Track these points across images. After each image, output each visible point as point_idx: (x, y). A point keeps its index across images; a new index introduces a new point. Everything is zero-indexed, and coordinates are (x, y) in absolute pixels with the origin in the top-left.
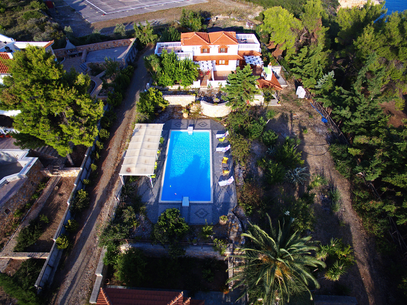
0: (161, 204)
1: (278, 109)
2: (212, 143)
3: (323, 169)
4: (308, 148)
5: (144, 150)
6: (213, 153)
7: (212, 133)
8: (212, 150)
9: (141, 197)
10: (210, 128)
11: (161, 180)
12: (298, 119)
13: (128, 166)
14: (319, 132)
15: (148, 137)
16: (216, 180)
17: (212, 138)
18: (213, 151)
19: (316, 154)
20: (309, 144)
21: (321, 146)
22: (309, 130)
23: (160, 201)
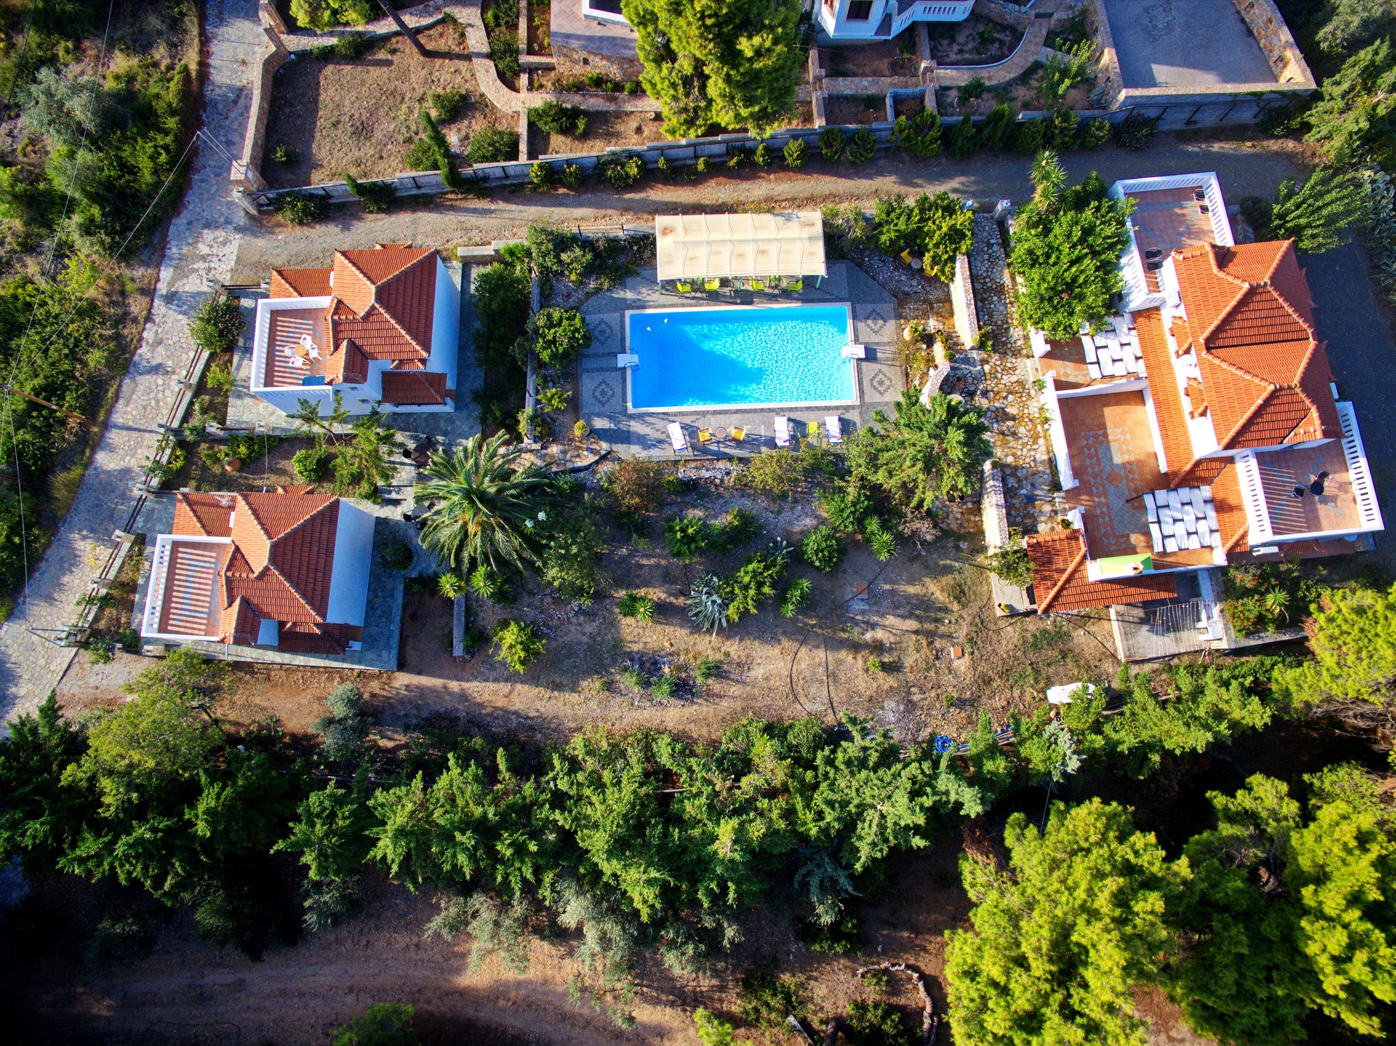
0: (623, 316)
1: (979, 604)
2: (808, 409)
3: (744, 683)
4: (817, 660)
5: (727, 250)
6: (771, 410)
7: (847, 408)
8: (782, 410)
9: (638, 275)
10: (867, 400)
11: (683, 305)
12: (937, 658)
13: (679, 228)
14: (882, 708)
15: (773, 248)
16: (687, 420)
17: (828, 408)
18: (779, 411)
19: (795, 679)
20: (831, 668)
21: (826, 701)
22: (889, 681)
23: (628, 313)
